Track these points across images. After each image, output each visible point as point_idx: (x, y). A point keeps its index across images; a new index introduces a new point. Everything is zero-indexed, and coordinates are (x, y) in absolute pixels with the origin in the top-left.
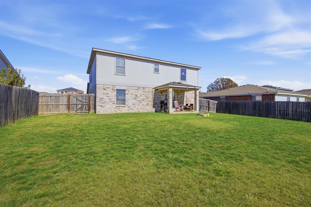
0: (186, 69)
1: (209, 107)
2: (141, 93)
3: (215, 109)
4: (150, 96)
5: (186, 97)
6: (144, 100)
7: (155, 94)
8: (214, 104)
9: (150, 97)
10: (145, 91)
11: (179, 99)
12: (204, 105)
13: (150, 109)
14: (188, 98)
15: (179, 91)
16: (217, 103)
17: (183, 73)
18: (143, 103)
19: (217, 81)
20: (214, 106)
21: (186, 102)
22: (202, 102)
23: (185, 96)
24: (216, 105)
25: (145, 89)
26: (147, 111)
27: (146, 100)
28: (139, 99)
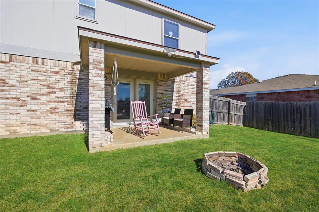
0: (180, 25)
1: (229, 114)
2: (24, 73)
3: (242, 117)
4: (61, 86)
5: (179, 92)
6: (38, 97)
7: (79, 79)
8: (238, 108)
9: (62, 89)
10: (39, 69)
11: (159, 96)
12: (219, 111)
13: (62, 125)
14: (182, 95)
15: (159, 76)
16: (245, 106)
17: (171, 33)
18: (32, 104)
19: (231, 75)
20: (240, 112)
21: (178, 103)
22: (216, 103)
23: (175, 90)
24: (242, 110)
25: (43, 64)
26: (52, 130)
27: (45, 99)
28: (13, 94)
